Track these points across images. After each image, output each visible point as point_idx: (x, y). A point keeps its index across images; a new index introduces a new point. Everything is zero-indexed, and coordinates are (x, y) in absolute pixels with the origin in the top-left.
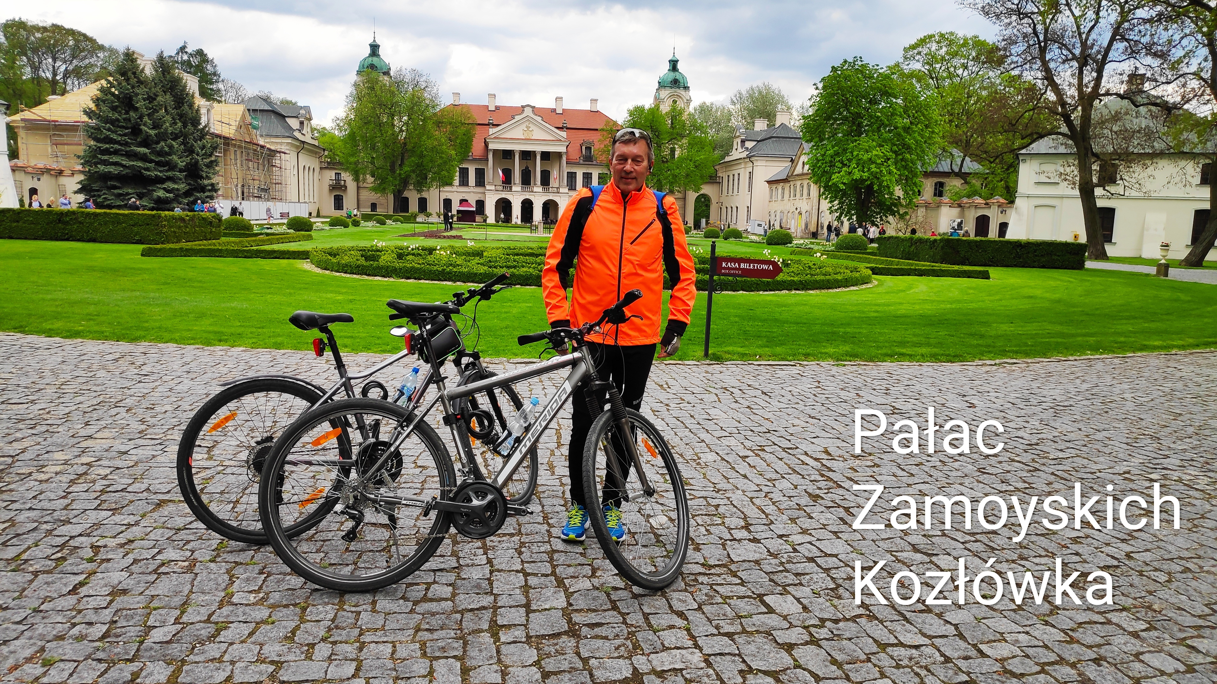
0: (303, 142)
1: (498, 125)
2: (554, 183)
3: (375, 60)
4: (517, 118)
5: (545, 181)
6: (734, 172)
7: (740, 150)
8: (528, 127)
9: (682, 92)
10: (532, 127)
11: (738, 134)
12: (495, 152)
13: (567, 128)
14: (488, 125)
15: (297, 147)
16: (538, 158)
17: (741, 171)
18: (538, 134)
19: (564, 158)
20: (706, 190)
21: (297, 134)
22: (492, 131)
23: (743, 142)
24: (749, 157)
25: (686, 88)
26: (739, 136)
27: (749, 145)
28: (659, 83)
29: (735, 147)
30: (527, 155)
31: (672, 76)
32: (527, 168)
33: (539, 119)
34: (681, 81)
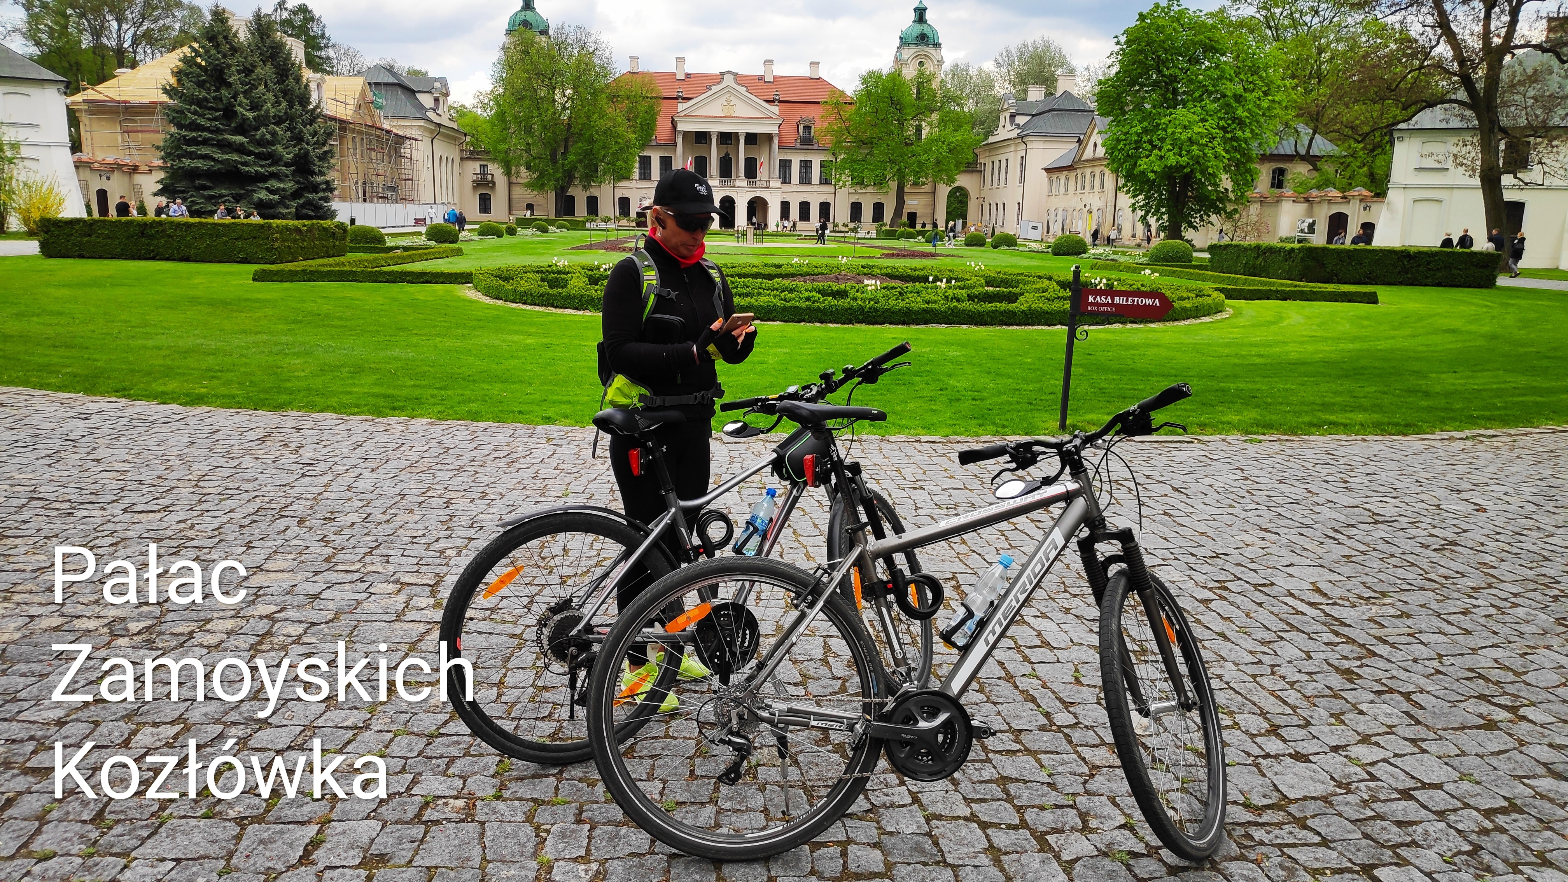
0: (439, 125)
1: (689, 99)
2: (762, 172)
3: (529, 15)
4: (715, 89)
5: (751, 172)
6: (999, 157)
7: (1009, 127)
8: (728, 101)
9: (931, 50)
10: (734, 101)
11: (1006, 106)
12: (686, 134)
13: (780, 102)
14: (676, 99)
15: (431, 131)
16: (742, 141)
17: (1011, 156)
18: (741, 110)
19: (776, 141)
20: (963, 181)
21: (431, 115)
22: (682, 106)
23: (1013, 116)
24: (1021, 137)
25: (937, 45)
26: (1007, 109)
27: (1021, 120)
28: (901, 39)
29: (1002, 123)
30: (727, 138)
31: (918, 29)
32: (727, 154)
33: (743, 90)
34: (931, 35)
